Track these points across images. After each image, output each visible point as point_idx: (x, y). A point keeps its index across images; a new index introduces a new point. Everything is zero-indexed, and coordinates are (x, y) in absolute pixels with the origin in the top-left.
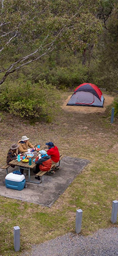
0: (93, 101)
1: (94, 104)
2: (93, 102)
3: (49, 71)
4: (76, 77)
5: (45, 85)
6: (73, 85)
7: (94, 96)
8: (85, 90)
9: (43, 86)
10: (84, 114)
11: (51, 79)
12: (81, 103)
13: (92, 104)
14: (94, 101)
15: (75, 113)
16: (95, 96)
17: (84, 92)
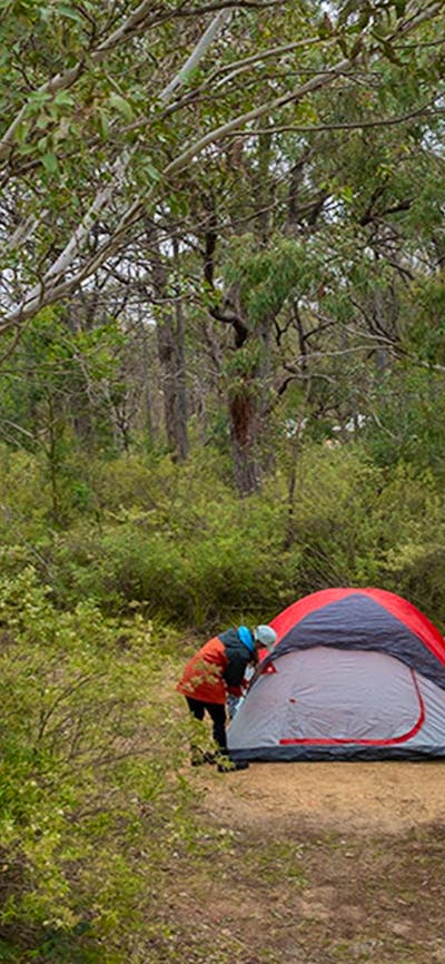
0: (419, 716)
1: (429, 742)
2: (418, 727)
3: (51, 536)
4: (229, 562)
5: (40, 616)
6: (211, 615)
7: (418, 676)
8: (344, 641)
9: (22, 627)
10: (385, 841)
11: (71, 580)
12: (319, 736)
13: (414, 742)
14: (422, 719)
15: (307, 836)
16: (427, 676)
17: (336, 653)
